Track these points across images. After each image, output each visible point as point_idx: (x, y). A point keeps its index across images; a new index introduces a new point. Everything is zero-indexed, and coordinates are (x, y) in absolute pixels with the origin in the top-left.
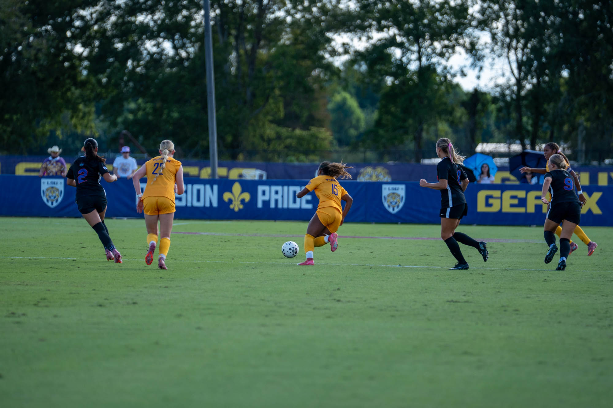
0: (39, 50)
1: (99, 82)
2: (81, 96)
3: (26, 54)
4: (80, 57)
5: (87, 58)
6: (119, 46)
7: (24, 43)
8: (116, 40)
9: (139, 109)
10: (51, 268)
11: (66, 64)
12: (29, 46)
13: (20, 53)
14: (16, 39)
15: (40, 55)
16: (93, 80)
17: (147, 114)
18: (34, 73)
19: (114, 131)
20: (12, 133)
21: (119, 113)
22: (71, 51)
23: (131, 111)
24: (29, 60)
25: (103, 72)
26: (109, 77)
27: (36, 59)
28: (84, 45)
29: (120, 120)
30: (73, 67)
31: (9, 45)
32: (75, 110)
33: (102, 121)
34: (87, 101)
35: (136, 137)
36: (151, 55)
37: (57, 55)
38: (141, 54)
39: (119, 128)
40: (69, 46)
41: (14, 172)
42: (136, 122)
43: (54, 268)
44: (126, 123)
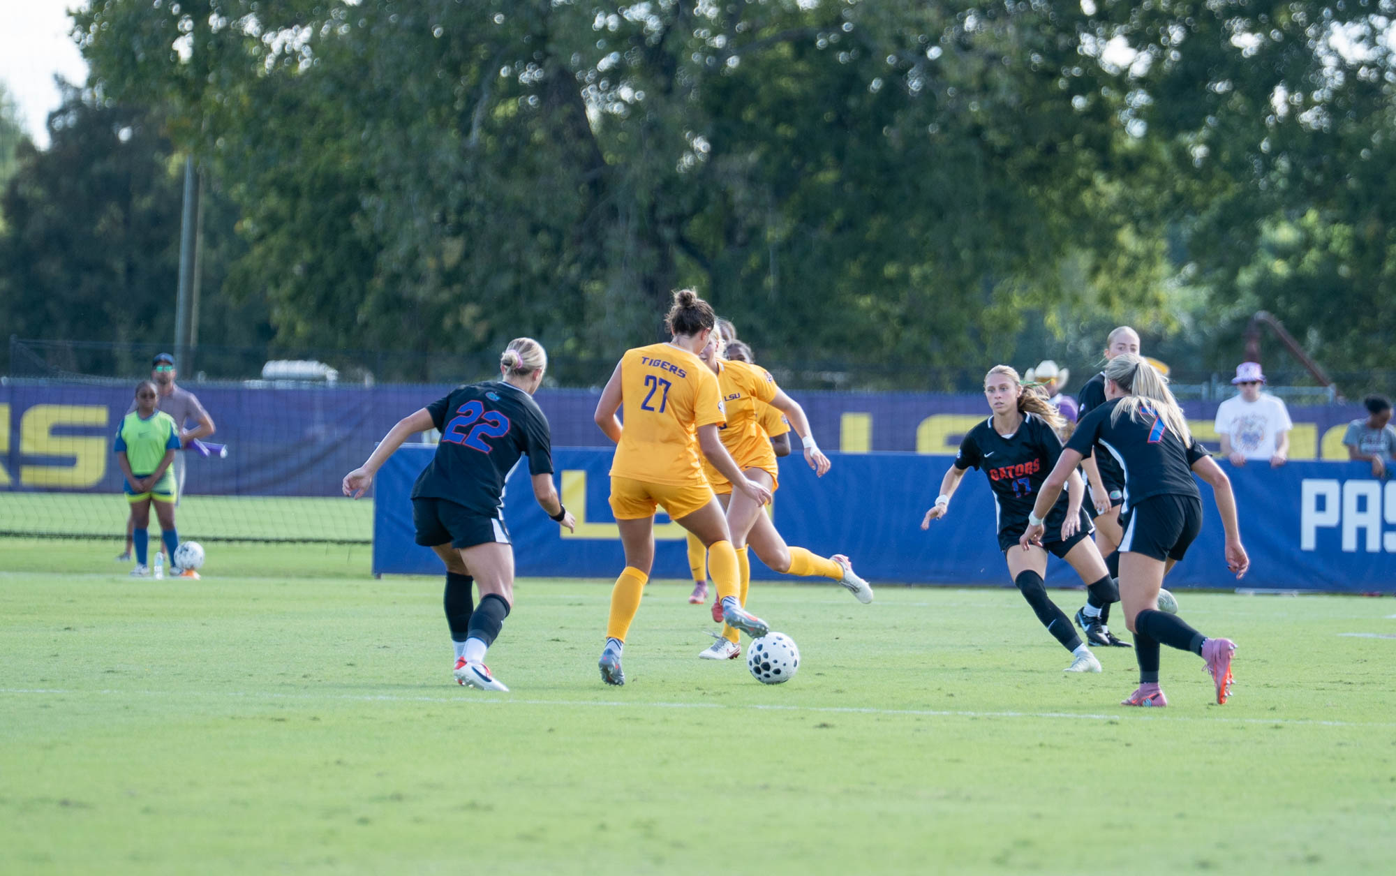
0: (994, 58)
1: (1182, 157)
2: (1125, 205)
3: (953, 73)
4: (1122, 81)
5: (1142, 82)
6: (1247, 42)
7: (949, 36)
8: (1237, 24)
9: (1307, 243)
10: (1041, 745)
11: (1079, 102)
12: (964, 45)
13: (933, 69)
14: (920, 25)
15: (1000, 77)
16: (1164, 152)
17: (1336, 259)
18: (977, 131)
19: (1226, 314)
20: (905, 321)
21: (1245, 258)
22: (1092, 62)
23: (1282, 252)
24: (963, 91)
25: (1193, 127)
26: (1214, 145)
27: (986, 88)
28: (1137, 40)
29: (1246, 278)
30: (1100, 112)
31: (900, 41)
32: (1105, 246)
33: (1192, 282)
34: (1144, 221)
35: (1299, 332)
36: (1349, 71)
37: (1050, 75)
38: (1319, 66)
39: (1245, 304)
40: (1087, 44)
41: (912, 444)
42: (1298, 283)
43: (1051, 746)
44: (1266, 289)
